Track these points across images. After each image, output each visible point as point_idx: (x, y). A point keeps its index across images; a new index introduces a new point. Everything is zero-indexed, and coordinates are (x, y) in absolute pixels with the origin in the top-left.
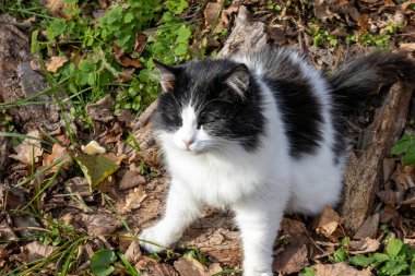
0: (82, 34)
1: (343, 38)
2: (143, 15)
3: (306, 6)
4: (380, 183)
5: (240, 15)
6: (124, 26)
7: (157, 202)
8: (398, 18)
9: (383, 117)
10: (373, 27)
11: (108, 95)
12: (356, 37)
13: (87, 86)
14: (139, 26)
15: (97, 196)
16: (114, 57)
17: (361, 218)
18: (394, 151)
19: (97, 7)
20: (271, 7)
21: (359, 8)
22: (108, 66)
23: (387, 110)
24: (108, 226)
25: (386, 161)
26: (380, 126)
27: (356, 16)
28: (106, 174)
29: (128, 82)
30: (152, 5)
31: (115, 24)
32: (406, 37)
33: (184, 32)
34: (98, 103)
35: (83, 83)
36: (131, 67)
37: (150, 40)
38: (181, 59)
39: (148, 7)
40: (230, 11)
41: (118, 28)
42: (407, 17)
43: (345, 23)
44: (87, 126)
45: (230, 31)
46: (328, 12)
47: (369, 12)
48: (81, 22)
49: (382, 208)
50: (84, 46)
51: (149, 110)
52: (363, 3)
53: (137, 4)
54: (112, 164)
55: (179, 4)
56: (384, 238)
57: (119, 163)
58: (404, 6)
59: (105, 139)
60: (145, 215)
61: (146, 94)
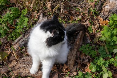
1: (67, 22)
2: (15, 15)
3: (58, 13)
4: (77, 58)
5: (41, 15)
6: (10, 18)
7: (20, 64)
8: (80, 17)
9: (77, 41)
10: (74, 19)
11: (6, 36)
12: (70, 21)
14: (14, 18)
15: (3, 63)
16: (8, 26)
17: (72, 67)
18: (80, 50)
19: (3, 12)
20: (49, 14)
21: (71, 14)
22: (6, 28)
23: (78, 40)
24: (6, 71)
25: (78, 52)
26: (76, 44)
27: (70, 16)
28: (5, 57)
29: (11, 32)
31: (8, 17)
32: (82, 21)
33: (26, 20)
34: (3, 38)
36: (12, 28)
37: (17, 21)
38: (26, 26)
39: (17, 13)
40: (38, 14)
41: (9, 18)
42: (82, 16)
43: (67, 18)
44: (0, 44)
45: (38, 20)
46: (63, 15)
47: (73, 15)
49: (77, 64)
51: (17, 40)
52: (72, 13)
53: (14, 12)
54: (7, 54)
55: (25, 12)
56: (78, 72)
57: (9, 54)
58: (81, 14)
59: (5, 47)
60: (16, 68)
61: (16, 36)
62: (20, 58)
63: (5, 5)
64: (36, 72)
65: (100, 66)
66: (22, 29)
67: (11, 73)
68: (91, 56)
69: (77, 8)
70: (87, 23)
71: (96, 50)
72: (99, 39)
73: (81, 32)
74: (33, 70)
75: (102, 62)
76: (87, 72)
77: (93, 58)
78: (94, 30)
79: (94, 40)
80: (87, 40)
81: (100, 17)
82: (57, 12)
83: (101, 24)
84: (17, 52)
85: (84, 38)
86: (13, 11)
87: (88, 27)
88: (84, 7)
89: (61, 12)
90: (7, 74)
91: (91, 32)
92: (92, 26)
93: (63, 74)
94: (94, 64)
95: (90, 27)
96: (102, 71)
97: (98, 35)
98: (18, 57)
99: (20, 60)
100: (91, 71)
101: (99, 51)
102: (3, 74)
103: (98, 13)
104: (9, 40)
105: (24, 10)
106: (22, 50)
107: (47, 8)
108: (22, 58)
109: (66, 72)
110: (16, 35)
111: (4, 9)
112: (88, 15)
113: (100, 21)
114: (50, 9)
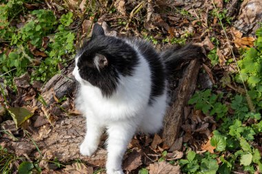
0: (10, 37)
1: (161, 40)
2: (46, 26)
3: (140, 22)
4: (183, 121)
6: (35, 33)
7: (57, 134)
8: (190, 30)
9: (183, 84)
10: (177, 34)
11: (27, 73)
12: (168, 39)
13: (14, 67)
14: (45, 33)
15: (21, 132)
16: (30, 50)
17: (173, 140)
18: (190, 102)
19: (19, 21)
20: (120, 23)
21: (169, 24)
22: (26, 56)
23: (186, 80)
24: (28, 148)
25: (185, 108)
26: (182, 89)
27: (168, 28)
28: (26, 118)
29: (38, 65)
30: (52, 21)
31: (30, 31)
32: (195, 40)
33: (70, 37)
34: (21, 77)
35: (11, 66)
36: (40, 56)
37: (51, 40)
38: (69, 52)
39: (49, 21)
41: (32, 34)
42: (195, 28)
43: (162, 32)
44: (14, 91)
46: (152, 26)
47: (175, 26)
48: (10, 30)
49: (184, 134)
50: (11, 44)
51: (51, 81)
52: (171, 21)
53: (43, 20)
54: (29, 112)
55: (68, 20)
56: (185, 151)
57: (33, 112)
58: (193, 23)
59: (25, 98)
60: (50, 142)
61: (49, 72)
62: (58, 121)
63: (24, 5)
64: (93, 151)
65: (235, 137)
66: (61, 57)
67: (37, 153)
68: (215, 116)
69: (183, 9)
70: (205, 44)
71: (227, 103)
72: (233, 79)
73: (193, 62)
74: (87, 146)
75: (240, 130)
76: (205, 151)
77: (220, 121)
78: (222, 59)
79: (221, 81)
80: (205, 80)
81: (234, 29)
82: (138, 19)
83: (237, 46)
84: (51, 108)
85: (198, 76)
86: (42, 17)
87: (208, 52)
88: (199, 7)
89: (148, 19)
90: (29, 156)
91: (214, 62)
92: (218, 49)
93: (153, 155)
94: (222, 133)
95: (213, 51)
96: (239, 148)
97: (230, 69)
98: (53, 118)
99: (58, 126)
100: (214, 150)
101: (233, 105)
102: (22, 156)
103: (230, 21)
104: (32, 83)
105: (67, 16)
106: (61, 104)
107: (116, 11)
108: (63, 122)
109: (160, 152)
110: (47, 71)
111: (21, 13)
112: (208, 25)
113: (234, 38)
114: (124, 13)
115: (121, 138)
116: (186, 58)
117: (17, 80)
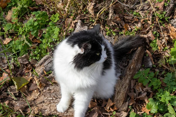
0: (18, 29)
1: (118, 33)
2: (42, 22)
3: (104, 20)
4: (130, 90)
5: (78, 23)
6: (34, 27)
7: (43, 96)
8: (139, 25)
9: (132, 64)
10: (130, 28)
11: (27, 54)
12: (123, 32)
13: (19, 50)
14: (40, 27)
15: (20, 94)
16: (29, 39)
17: (121, 103)
18: (135, 77)
19: (25, 19)
20: (91, 20)
21: (125, 21)
22: (27, 42)
23: (133, 61)
24: (22, 106)
25: (132, 81)
26: (130, 67)
27: (124, 24)
28: (23, 85)
29: (34, 48)
30: (45, 19)
31: (30, 26)
32: (142, 33)
33: (57, 30)
34: (22, 57)
35: (17, 49)
36: (36, 43)
37: (44, 32)
38: (55, 40)
40: (75, 22)
41: (32, 27)
42: (143, 25)
43: (119, 27)
44: (18, 66)
45: (74, 30)
46: (113, 23)
47: (129, 23)
48: (18, 25)
49: (130, 99)
50: (19, 34)
51: (42, 60)
52: (126, 19)
53: (39, 19)
54: (27, 80)
55: (56, 18)
56: (130, 111)
57: (29, 80)
58: (142, 20)
59: (25, 71)
60: (38, 102)
61: (42, 53)
62: (45, 87)
63: (28, 8)
64: (65, 109)
65: (165, 103)
66: (50, 43)
67: (29, 109)
68: (152, 87)
69: (135, 11)
70: (149, 36)
71: (161, 78)
72: (167, 61)
73: (139, 48)
74: (61, 106)
75: (168, 99)
76: (143, 112)
77: (156, 91)
78: (160, 47)
79: (158, 62)
80: (147, 62)
81: (171, 25)
82: (102, 18)
83: (171, 37)
84: (41, 78)
85: (143, 59)
86: (39, 17)
87: (151, 41)
88: (146, 10)
89: (110, 18)
90: (23, 111)
91: (154, 49)
92: (157, 40)
93: (106, 114)
94: (155, 100)
95: (154, 41)
96: (168, 112)
97: (166, 53)
98: (42, 85)
99: (45, 90)
100: (150, 112)
101: (165, 80)
102: (18, 111)
103: (168, 20)
104: (30, 60)
105: (55, 15)
106: (48, 76)
107: (88, 13)
108: (48, 88)
109: (111, 112)
110: (40, 53)
111: (27, 14)
112: (152, 23)
113: (170, 32)
114: (93, 14)
115: (84, 100)
116: (134, 45)
117: (20, 58)
